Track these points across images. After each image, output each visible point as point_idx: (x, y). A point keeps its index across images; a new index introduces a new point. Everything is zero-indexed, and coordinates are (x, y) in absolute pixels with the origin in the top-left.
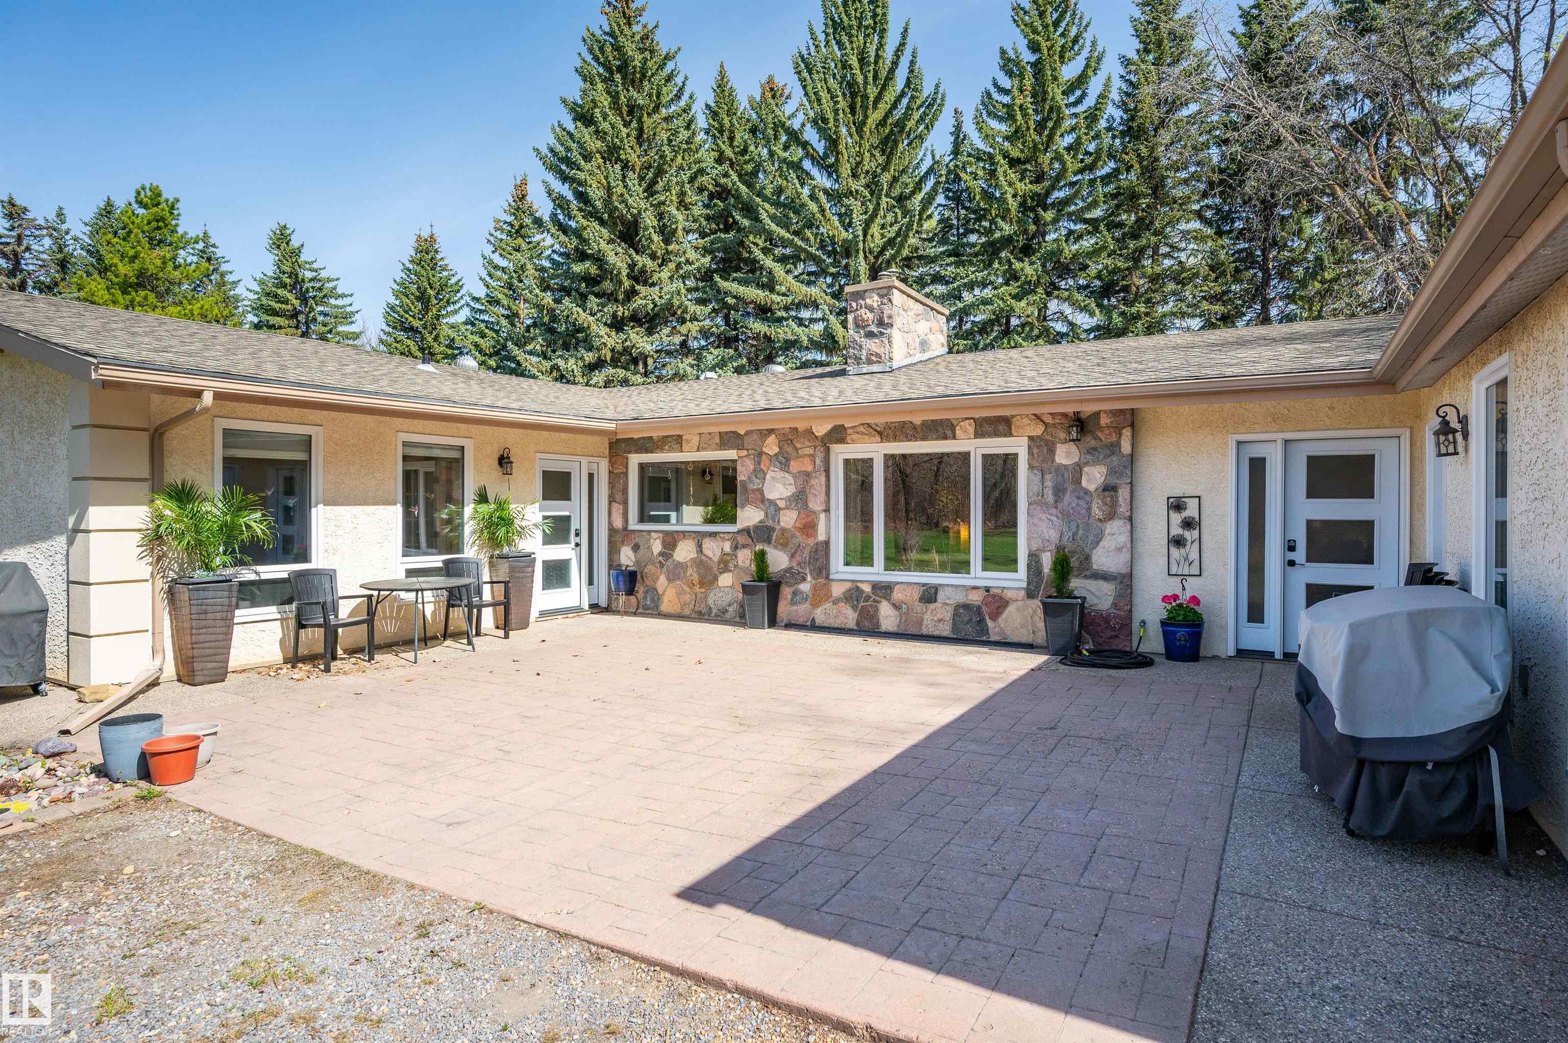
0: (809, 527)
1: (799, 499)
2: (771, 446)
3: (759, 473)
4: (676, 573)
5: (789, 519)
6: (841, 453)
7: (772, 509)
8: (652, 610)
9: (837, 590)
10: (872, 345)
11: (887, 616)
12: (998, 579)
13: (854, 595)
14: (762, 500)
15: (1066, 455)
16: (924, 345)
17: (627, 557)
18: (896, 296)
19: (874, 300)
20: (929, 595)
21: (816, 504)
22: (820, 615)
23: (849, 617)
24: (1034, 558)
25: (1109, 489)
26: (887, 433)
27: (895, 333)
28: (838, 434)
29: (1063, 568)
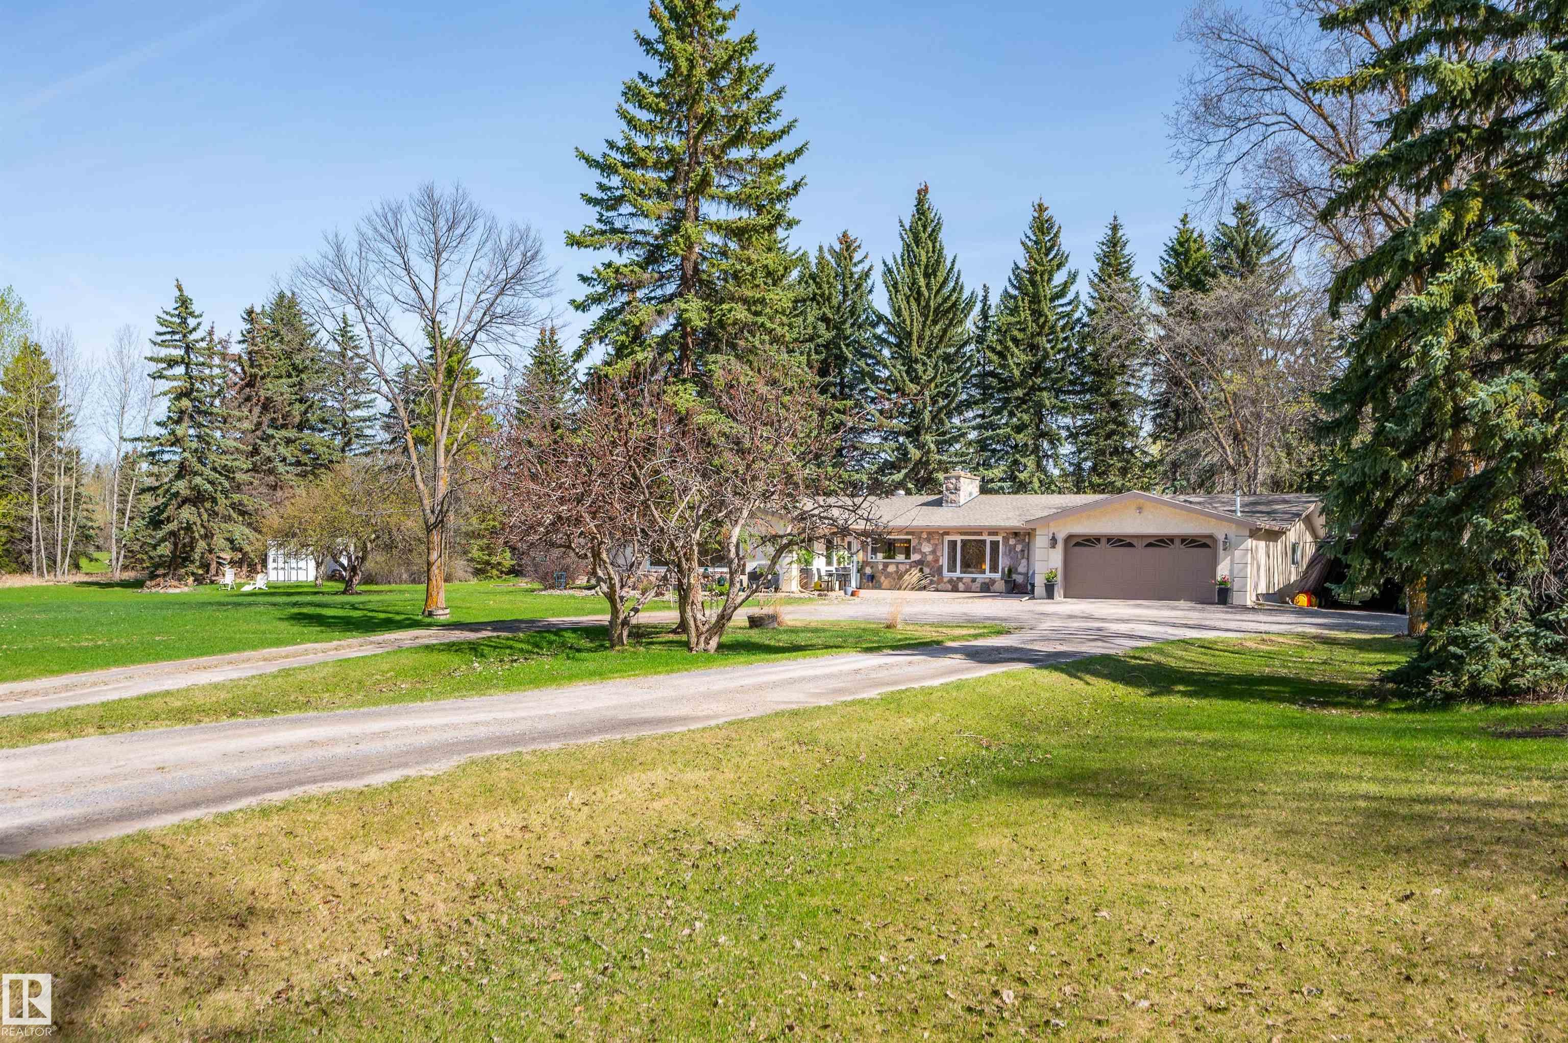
0: (937, 561)
1: (934, 552)
2: (925, 536)
3: (920, 544)
4: (888, 575)
5: (930, 558)
6: (948, 538)
7: (924, 555)
8: (879, 587)
9: (945, 580)
10: (952, 497)
11: (961, 586)
12: (993, 575)
13: (951, 581)
14: (920, 552)
15: (1012, 542)
16: (970, 494)
17: (868, 570)
18: (962, 480)
19: (954, 481)
20: (974, 580)
21: (939, 554)
22: (940, 587)
23: (950, 587)
24: (1003, 569)
25: (1022, 551)
26: (961, 534)
27: (961, 493)
28: (947, 533)
29: (1010, 571)
